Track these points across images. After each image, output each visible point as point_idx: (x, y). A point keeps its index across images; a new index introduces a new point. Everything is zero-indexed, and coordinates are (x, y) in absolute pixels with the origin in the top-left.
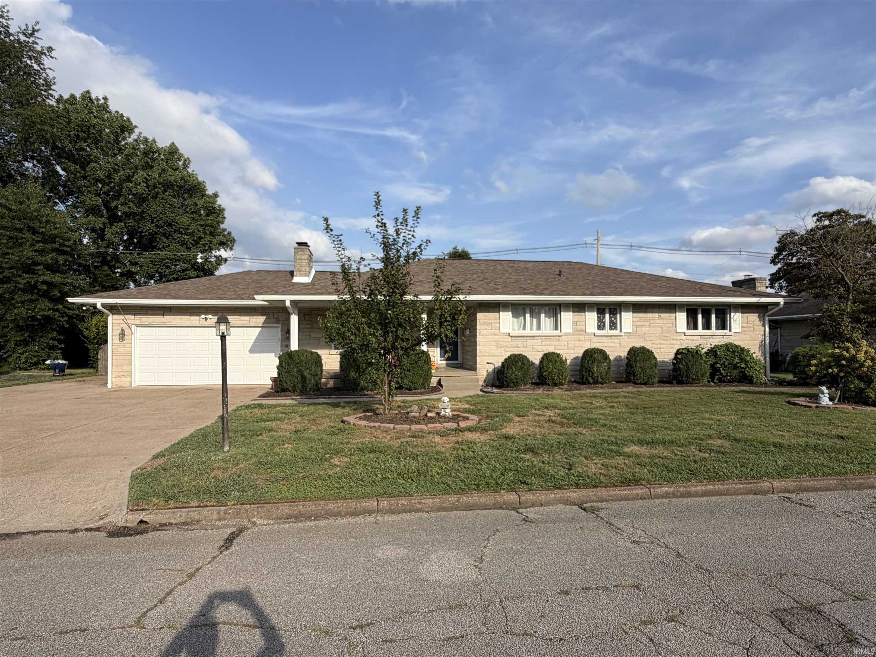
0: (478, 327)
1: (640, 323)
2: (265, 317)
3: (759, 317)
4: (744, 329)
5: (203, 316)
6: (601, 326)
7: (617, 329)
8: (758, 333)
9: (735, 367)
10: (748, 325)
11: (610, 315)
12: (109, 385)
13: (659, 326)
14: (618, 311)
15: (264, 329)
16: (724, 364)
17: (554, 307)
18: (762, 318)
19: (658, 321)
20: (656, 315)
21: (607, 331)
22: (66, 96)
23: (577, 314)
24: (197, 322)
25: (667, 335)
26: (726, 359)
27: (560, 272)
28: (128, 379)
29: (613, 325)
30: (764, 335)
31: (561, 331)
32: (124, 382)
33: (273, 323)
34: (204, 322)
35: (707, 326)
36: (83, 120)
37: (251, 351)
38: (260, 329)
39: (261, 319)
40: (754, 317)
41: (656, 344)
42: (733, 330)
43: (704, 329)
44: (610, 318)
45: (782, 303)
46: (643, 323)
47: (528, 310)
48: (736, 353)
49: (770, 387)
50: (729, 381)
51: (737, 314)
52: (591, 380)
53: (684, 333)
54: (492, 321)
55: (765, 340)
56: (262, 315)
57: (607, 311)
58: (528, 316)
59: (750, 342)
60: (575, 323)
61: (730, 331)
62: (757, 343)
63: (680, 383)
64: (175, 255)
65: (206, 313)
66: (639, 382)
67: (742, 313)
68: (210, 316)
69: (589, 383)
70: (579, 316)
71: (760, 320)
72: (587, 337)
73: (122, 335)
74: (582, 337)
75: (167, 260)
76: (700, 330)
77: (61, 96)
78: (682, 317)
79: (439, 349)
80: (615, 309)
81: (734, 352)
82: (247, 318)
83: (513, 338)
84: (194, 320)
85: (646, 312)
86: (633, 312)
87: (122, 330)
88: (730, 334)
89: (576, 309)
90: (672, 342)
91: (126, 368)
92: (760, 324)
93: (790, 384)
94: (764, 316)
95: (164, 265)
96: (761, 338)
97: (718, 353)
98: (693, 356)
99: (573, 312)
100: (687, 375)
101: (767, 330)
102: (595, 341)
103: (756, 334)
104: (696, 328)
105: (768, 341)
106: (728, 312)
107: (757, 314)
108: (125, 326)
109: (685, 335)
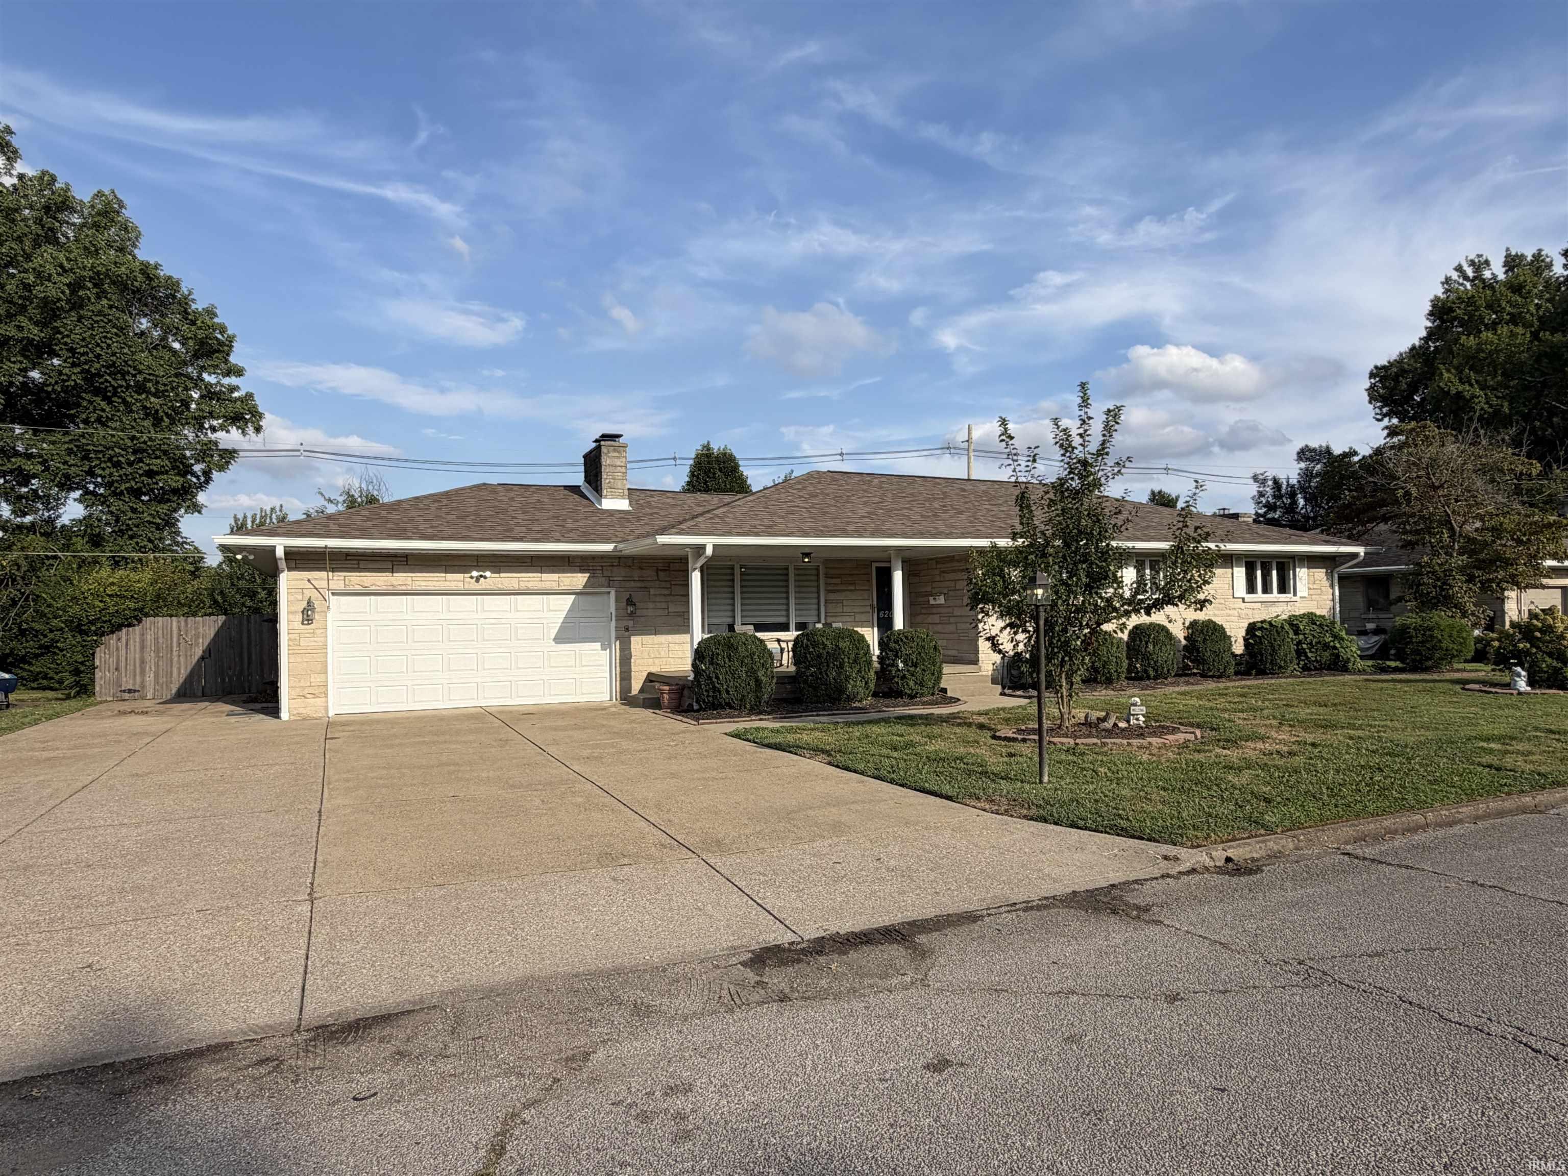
2: (587, 575)
3: (1326, 574)
4: (1312, 592)
5: (475, 574)
8: (1329, 593)
12: (284, 716)
13: (1212, 589)
15: (581, 597)
18: (1330, 575)
24: (461, 584)
25: (1222, 601)
28: (319, 702)
30: (1333, 600)
32: (312, 707)
33: (603, 586)
34: (472, 585)
35: (1266, 589)
37: (559, 639)
38: (573, 597)
39: (579, 580)
40: (1320, 574)
41: (1209, 615)
42: (1299, 594)
43: (1264, 592)
45: (1362, 554)
50: (1321, 669)
51: (1302, 570)
53: (1243, 599)
55: (1334, 608)
56: (582, 571)
59: (1319, 604)
61: (1295, 594)
62: (1328, 605)
65: (478, 567)
67: (1308, 568)
68: (488, 574)
71: (1328, 579)
73: (308, 614)
76: (1260, 594)
78: (1240, 573)
79: (876, 629)
82: (555, 576)
84: (455, 580)
87: (309, 602)
88: (1298, 598)
90: (1228, 611)
91: (317, 679)
92: (1330, 583)
94: (1332, 572)
100: (1269, 662)
101: (1337, 592)
103: (1324, 599)
104: (1253, 590)
106: (1291, 567)
107: (1324, 570)
108: (314, 595)
109: (1244, 602)
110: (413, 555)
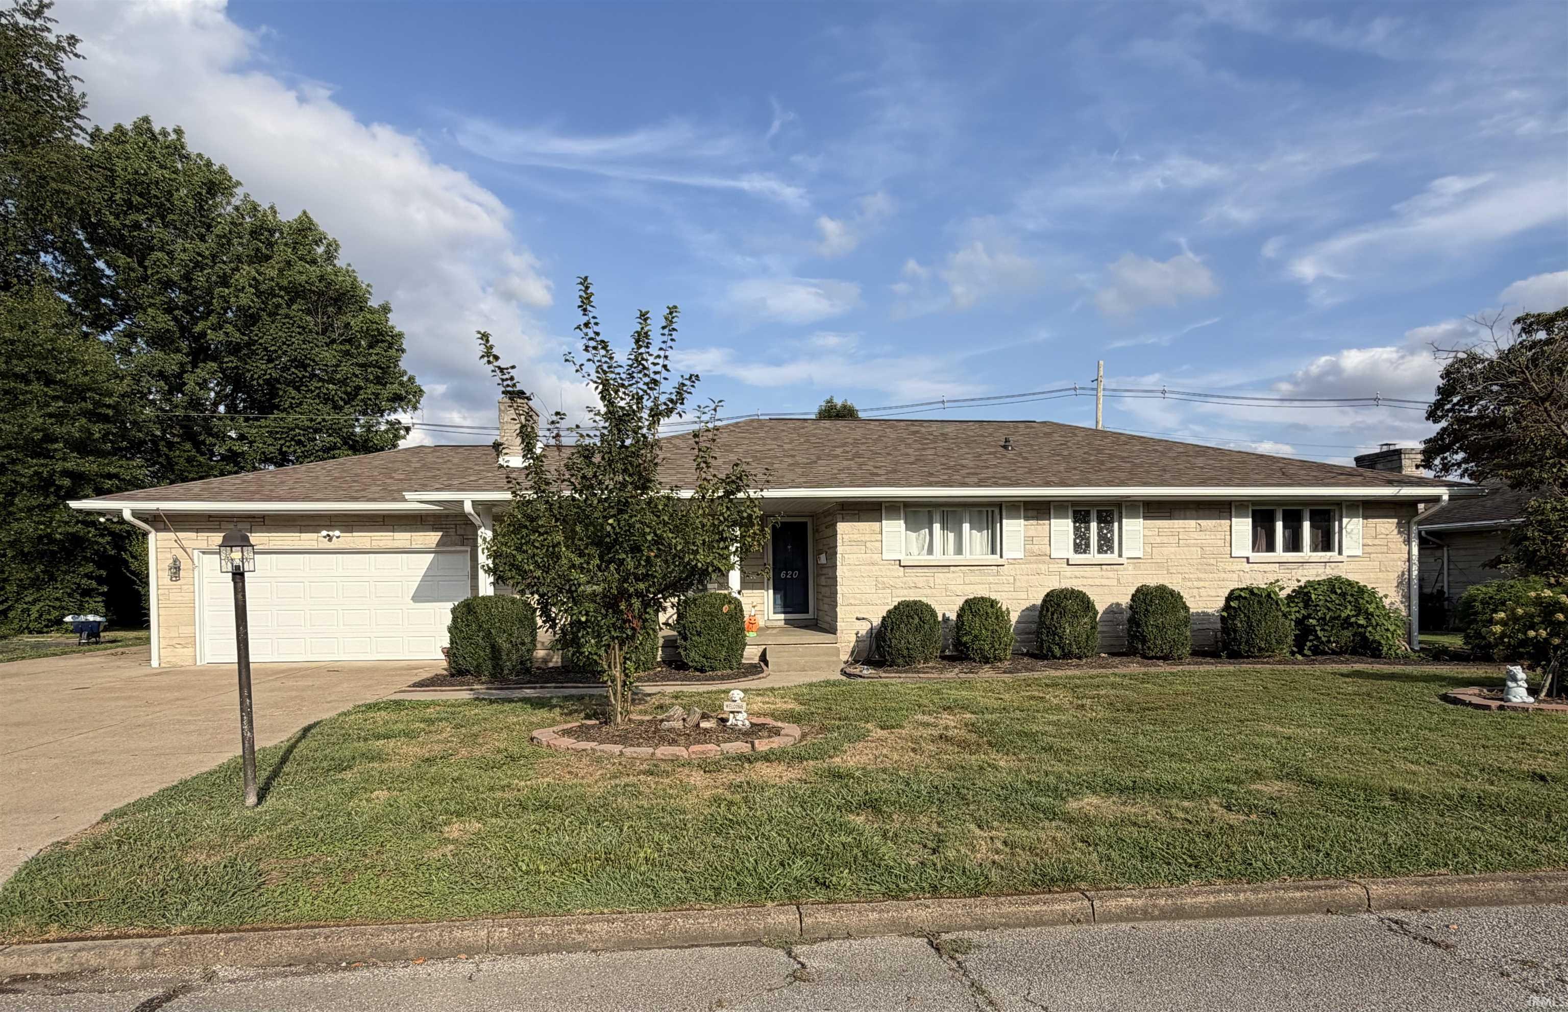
0: (840, 549)
1: (1158, 540)
2: (440, 534)
3: (1399, 525)
4: (1368, 549)
5: (324, 533)
6: (1081, 545)
7: (1112, 552)
8: (1396, 556)
9: (1347, 623)
10: (1377, 542)
11: (1099, 523)
12: (155, 663)
13: (1196, 545)
14: (1116, 517)
15: (440, 556)
16: (1324, 619)
17: (990, 509)
18: (1404, 528)
19: (1195, 535)
20: (1192, 523)
21: (1094, 556)
22: (107, 129)
23: (1034, 522)
24: (315, 543)
25: (1213, 561)
26: (1329, 609)
27: (1007, 441)
28: (188, 651)
29: (1105, 545)
30: (1409, 560)
31: (1001, 557)
32: (181, 657)
33: (456, 545)
34: (326, 544)
35: (1294, 544)
36: (137, 173)
37: (416, 598)
38: (433, 555)
39: (432, 538)
40: (1388, 526)
41: (1190, 580)
42: (1346, 552)
43: (1287, 549)
44: (1100, 530)
45: (1446, 498)
46: (1165, 540)
47: (937, 516)
48: (1349, 598)
49: (1416, 663)
50: (1334, 652)
51: (1355, 520)
52: (1057, 651)
53: (1248, 558)
54: (867, 538)
55: (1409, 570)
56: (435, 529)
57: (1094, 515)
58: (937, 527)
59: (1380, 575)
60: (1029, 540)
61: (1340, 553)
62: (1393, 577)
63: (1235, 655)
64: (311, 420)
65: (330, 527)
66: (1152, 654)
67: (1365, 517)
68: (337, 533)
69: (1055, 657)
70: (1037, 528)
71: (1399, 532)
72: (1054, 567)
73: (176, 570)
74: (1043, 567)
75: (297, 431)
76: (1279, 553)
77: (98, 129)
78: (1243, 526)
79: (771, 592)
80: (1110, 513)
81: (1343, 595)
82: (407, 535)
83: (908, 570)
84: (308, 539)
85: (1170, 518)
86: (1145, 518)
87: (176, 560)
88: (1340, 558)
89: (1030, 513)
90: (1223, 575)
91: (185, 630)
92: (1400, 539)
93: (1457, 657)
94: (1409, 523)
95: (292, 439)
96: (1402, 566)
97: (1313, 596)
98: (1260, 602)
99: (1027, 518)
100: (1247, 642)
101: (1415, 550)
102: (1068, 574)
103: (1394, 560)
104: (1271, 547)
105: (1415, 573)
106: (1337, 517)
107: (1396, 520)
108: (180, 553)
109: (1248, 562)
110: (269, 515)
